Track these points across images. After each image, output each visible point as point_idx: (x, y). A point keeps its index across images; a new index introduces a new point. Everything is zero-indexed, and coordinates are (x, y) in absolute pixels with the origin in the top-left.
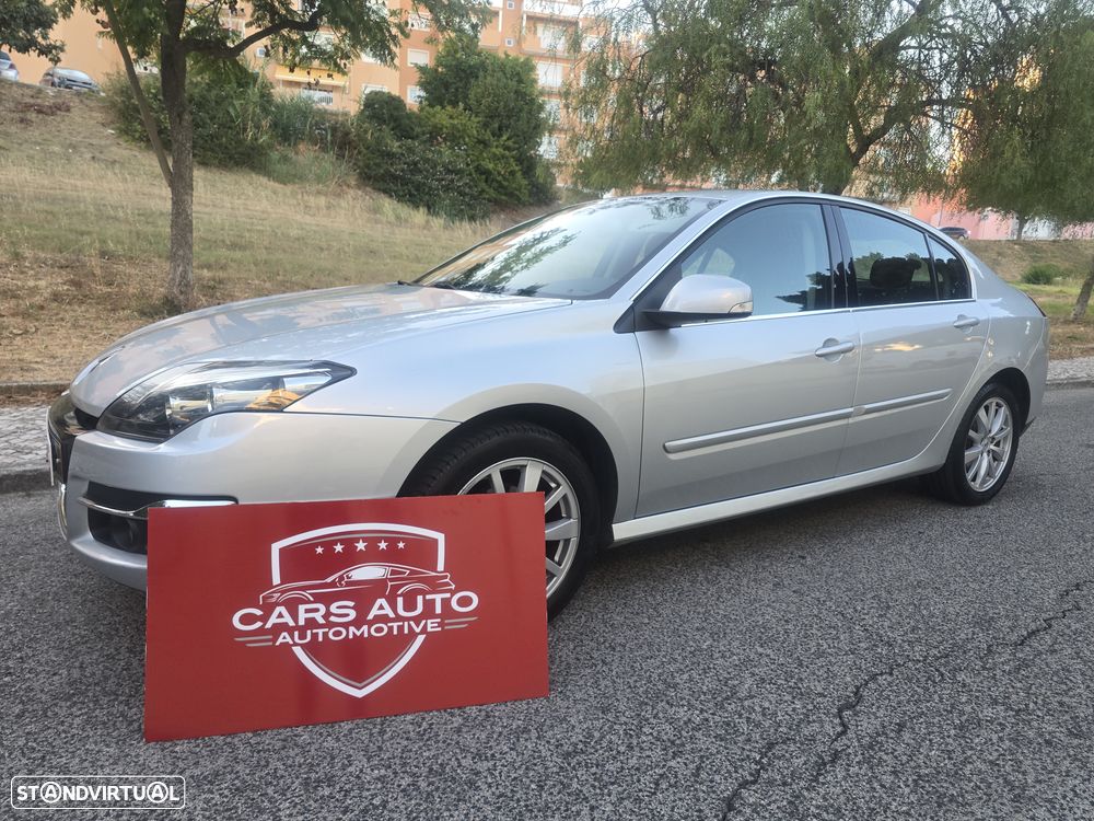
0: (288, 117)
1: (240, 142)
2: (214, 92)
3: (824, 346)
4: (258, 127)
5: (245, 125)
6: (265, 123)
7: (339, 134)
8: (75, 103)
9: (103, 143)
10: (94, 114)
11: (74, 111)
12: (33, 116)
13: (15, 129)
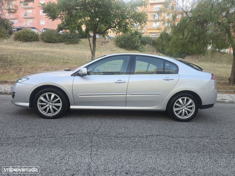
0: (144, 40)
1: (134, 45)
2: (131, 37)
3: (117, 81)
4: (138, 42)
5: (136, 42)
6: (139, 42)
7: (154, 42)
8: (110, 41)
9: (112, 47)
10: (112, 42)
11: (110, 42)
12: (103, 44)
13: (100, 46)
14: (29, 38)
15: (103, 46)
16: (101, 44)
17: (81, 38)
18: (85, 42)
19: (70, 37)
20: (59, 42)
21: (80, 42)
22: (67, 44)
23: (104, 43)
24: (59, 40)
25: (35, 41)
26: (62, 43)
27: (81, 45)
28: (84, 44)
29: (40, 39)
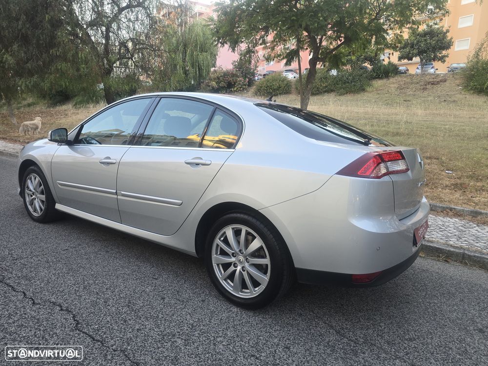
3: (104, 159)
8: (450, 78)
10: (457, 81)
11: (448, 82)
12: (429, 86)
13: (419, 92)
14: (274, 90)
15: (426, 93)
16: (422, 87)
17: (375, 78)
18: (381, 86)
19: (348, 79)
20: (325, 92)
21: (368, 89)
22: (340, 95)
23: (433, 84)
24: (326, 87)
25: (285, 93)
26: (331, 93)
27: (370, 95)
28: (379, 92)
29: (293, 90)
